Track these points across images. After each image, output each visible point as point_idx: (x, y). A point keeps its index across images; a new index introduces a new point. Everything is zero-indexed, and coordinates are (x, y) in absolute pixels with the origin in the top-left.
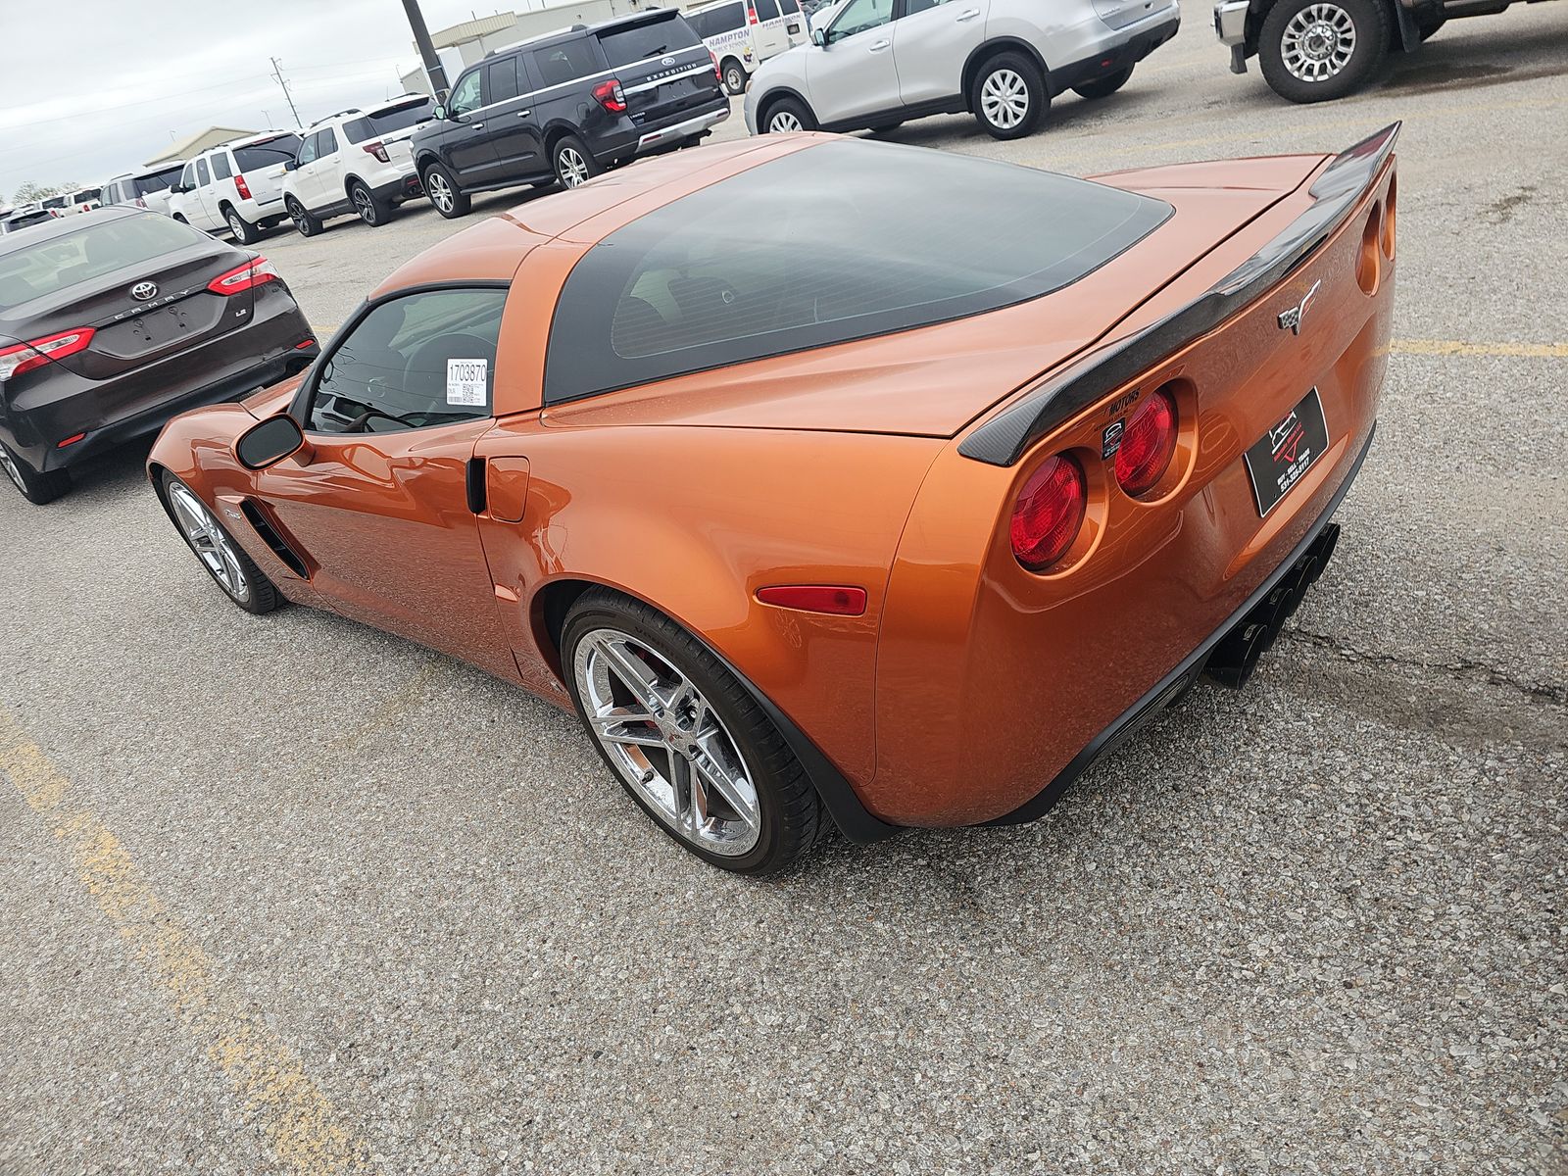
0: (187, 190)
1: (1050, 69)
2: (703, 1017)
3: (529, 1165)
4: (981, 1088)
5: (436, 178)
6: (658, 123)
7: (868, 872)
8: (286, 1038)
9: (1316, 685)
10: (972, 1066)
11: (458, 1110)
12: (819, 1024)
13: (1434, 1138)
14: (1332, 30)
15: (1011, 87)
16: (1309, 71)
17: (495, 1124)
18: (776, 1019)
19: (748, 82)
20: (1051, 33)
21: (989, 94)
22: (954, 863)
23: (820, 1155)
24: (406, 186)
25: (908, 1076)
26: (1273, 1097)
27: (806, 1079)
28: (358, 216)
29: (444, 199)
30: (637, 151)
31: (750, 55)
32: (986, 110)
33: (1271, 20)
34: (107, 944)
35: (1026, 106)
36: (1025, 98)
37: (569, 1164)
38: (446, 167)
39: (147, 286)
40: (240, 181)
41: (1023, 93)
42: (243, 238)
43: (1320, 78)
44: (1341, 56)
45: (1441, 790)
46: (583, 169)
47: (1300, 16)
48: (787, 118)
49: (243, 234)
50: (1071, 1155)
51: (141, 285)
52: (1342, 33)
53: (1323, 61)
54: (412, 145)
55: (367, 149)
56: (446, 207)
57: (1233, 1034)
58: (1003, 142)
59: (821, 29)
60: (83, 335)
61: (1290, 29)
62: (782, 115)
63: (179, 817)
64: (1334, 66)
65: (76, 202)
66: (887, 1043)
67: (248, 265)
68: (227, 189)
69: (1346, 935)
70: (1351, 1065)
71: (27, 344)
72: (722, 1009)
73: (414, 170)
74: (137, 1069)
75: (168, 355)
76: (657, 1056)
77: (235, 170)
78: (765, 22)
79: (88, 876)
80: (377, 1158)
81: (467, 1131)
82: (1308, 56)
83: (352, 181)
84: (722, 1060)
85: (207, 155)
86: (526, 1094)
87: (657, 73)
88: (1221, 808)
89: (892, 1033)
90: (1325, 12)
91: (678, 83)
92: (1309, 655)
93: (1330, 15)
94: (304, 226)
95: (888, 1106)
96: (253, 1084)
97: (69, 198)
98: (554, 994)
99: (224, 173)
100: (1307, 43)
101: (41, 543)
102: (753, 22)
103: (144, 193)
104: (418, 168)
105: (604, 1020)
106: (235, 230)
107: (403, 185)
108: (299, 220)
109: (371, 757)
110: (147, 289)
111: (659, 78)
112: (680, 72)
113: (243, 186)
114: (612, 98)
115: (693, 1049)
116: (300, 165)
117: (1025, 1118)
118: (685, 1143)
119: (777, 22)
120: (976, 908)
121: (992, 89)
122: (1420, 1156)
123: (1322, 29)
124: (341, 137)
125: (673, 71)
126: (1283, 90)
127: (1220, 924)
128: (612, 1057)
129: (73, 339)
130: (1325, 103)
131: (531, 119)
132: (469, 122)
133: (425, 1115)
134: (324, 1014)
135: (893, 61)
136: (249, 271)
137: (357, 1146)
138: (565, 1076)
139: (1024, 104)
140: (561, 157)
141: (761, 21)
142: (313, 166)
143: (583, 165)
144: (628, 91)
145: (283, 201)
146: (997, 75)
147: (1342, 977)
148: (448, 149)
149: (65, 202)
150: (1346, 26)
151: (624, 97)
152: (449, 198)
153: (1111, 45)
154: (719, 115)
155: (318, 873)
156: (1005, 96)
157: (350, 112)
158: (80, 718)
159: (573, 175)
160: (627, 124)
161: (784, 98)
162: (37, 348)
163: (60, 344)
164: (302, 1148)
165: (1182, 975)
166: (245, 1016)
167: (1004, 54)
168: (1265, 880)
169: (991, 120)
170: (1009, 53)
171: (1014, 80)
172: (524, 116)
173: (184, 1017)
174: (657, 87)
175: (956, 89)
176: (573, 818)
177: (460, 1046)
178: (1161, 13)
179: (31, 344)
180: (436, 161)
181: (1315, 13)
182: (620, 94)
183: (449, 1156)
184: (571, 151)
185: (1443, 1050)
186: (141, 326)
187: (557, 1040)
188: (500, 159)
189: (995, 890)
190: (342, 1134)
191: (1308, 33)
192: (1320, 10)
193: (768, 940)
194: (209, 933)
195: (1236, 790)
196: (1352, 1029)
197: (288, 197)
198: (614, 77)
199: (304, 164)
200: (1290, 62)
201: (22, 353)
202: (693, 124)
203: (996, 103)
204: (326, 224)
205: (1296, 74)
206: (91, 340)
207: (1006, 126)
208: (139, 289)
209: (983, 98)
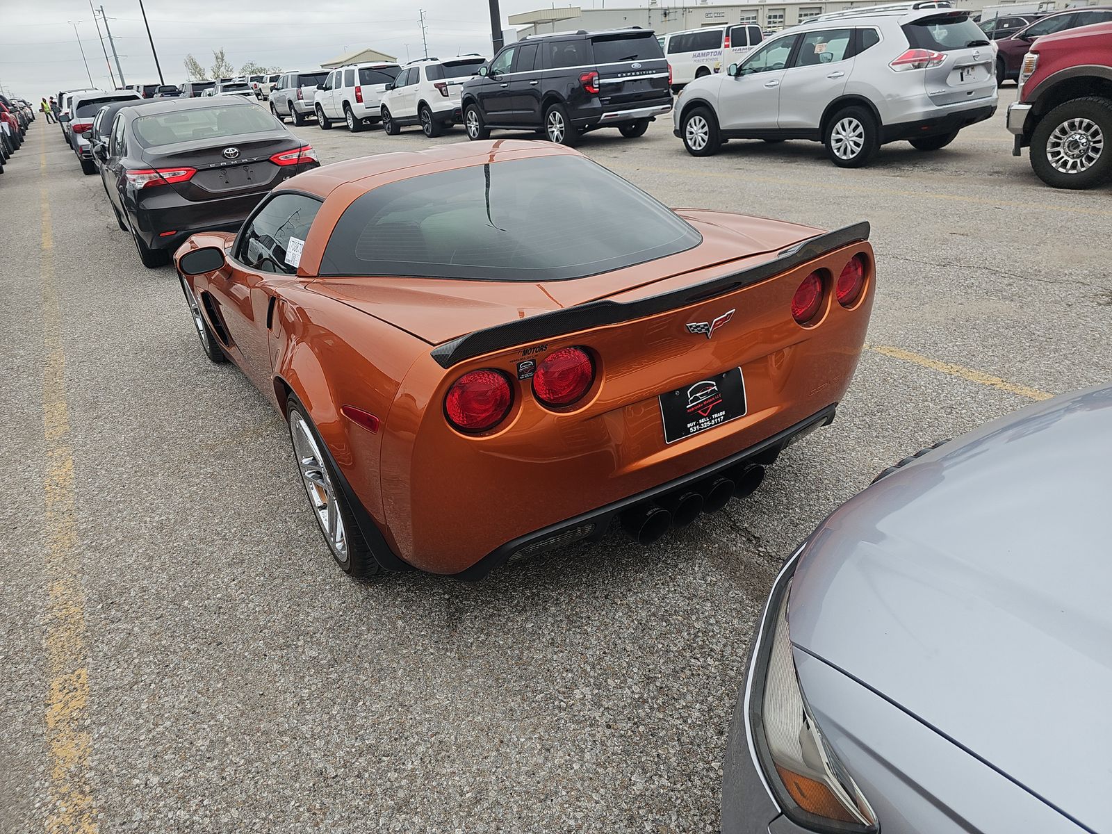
0: (328, 89)
1: (883, 124)
2: (282, 641)
3: (153, 686)
4: (387, 718)
5: (472, 113)
6: (620, 106)
7: (415, 593)
8: (86, 590)
9: (727, 563)
10: (390, 706)
11: (139, 650)
12: (334, 662)
13: (586, 816)
14: (1087, 139)
15: (854, 131)
16: (1065, 164)
17: (150, 662)
18: (314, 654)
19: (681, 91)
20: (890, 99)
21: (838, 133)
22: (461, 602)
23: (287, 725)
24: (455, 115)
25: (356, 702)
26: (524, 769)
27: (307, 687)
28: (420, 128)
29: (473, 129)
30: (599, 122)
31: (719, 69)
32: (833, 143)
33: (1044, 122)
34: (36, 518)
35: (861, 146)
36: (861, 141)
37: (170, 691)
38: (480, 108)
39: (233, 150)
40: (358, 90)
41: (861, 137)
42: (351, 127)
43: (1070, 172)
44: (1090, 159)
45: (746, 641)
46: (562, 127)
47: (1066, 124)
48: (700, 121)
49: (352, 125)
50: (404, 764)
51: (230, 149)
52: (1095, 142)
53: (1075, 160)
54: (462, 89)
55: (436, 86)
56: (474, 135)
57: (530, 732)
58: (839, 168)
59: (736, 64)
60: (189, 172)
61: (1057, 132)
62: (697, 118)
63: (109, 462)
64: (1082, 165)
65: (270, 82)
66: (358, 682)
67: (299, 150)
68: (348, 93)
69: (629, 701)
70: (576, 766)
71: (156, 170)
72: (293, 641)
73: (460, 105)
74: (12, 584)
75: (235, 195)
76: (246, 654)
77: (357, 83)
78: (735, 48)
79: (49, 480)
80: (89, 660)
81: (136, 661)
82: (1066, 154)
83: (423, 105)
84: (275, 665)
85: (343, 70)
86: (175, 652)
87: (626, 72)
88: (621, 614)
89: (364, 678)
90: (1084, 125)
91: (639, 82)
92: (740, 545)
93: (1089, 127)
94: (388, 128)
95: (336, 712)
96: (57, 607)
97: (267, 78)
98: (220, 608)
99: (350, 83)
100: (1066, 144)
101: (136, 290)
102: (727, 46)
103: (303, 85)
104: (463, 104)
105: (234, 629)
106: (349, 121)
107: (453, 113)
108: (387, 123)
109: (218, 458)
110: (233, 152)
111: (627, 76)
112: (643, 74)
113: (360, 94)
114: (590, 83)
115: (265, 655)
116: (395, 88)
117: (396, 739)
118: (229, 699)
119: (744, 49)
120: (455, 629)
121: (841, 130)
122: (572, 822)
123: (1079, 136)
124: (423, 75)
125: (638, 73)
126: (1043, 175)
127: (570, 675)
128: (226, 647)
129: (182, 173)
130: (1070, 190)
131: (539, 88)
132: (501, 81)
133: (124, 646)
134: (110, 583)
135: (778, 97)
136: (298, 153)
137: (84, 652)
138: (198, 649)
139: (860, 145)
140: (550, 117)
141: (732, 47)
142: (403, 90)
143: (562, 125)
144: (601, 81)
145: (380, 108)
146: (846, 121)
147: (609, 721)
148: (483, 96)
149: (264, 80)
150: (1098, 138)
151: (599, 84)
152: (477, 129)
153: (932, 116)
154: (663, 109)
155: (153, 511)
156: (848, 136)
157: (432, 59)
158: (95, 395)
159: (555, 130)
160: (596, 103)
161: (701, 106)
162: (161, 174)
163: (175, 174)
164: (59, 645)
165: (529, 694)
166: (74, 573)
167: (853, 107)
168: (612, 659)
169: (835, 151)
170: (856, 107)
171: (857, 126)
172: (534, 84)
173: (48, 565)
174: (624, 81)
175: (816, 124)
176: (292, 520)
177: (161, 619)
178: (984, 99)
179: (158, 171)
180: (474, 103)
181: (1077, 124)
182: (597, 82)
183: (121, 670)
184: (557, 113)
185: (629, 775)
186: (225, 174)
187: (206, 631)
188: (513, 110)
189: (471, 623)
190: (80, 643)
191: (1070, 137)
192: (1081, 123)
193: (341, 613)
194: (85, 526)
195: (637, 607)
196: (592, 749)
197: (384, 106)
198: (596, 70)
199: (398, 87)
200: (1052, 156)
201: (152, 175)
202: (642, 111)
203: (841, 140)
204: (402, 130)
205: (1054, 165)
206: (193, 176)
207: (844, 158)
208: (228, 151)
209: (833, 134)
